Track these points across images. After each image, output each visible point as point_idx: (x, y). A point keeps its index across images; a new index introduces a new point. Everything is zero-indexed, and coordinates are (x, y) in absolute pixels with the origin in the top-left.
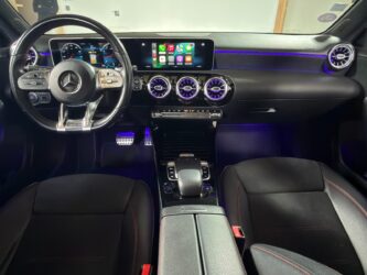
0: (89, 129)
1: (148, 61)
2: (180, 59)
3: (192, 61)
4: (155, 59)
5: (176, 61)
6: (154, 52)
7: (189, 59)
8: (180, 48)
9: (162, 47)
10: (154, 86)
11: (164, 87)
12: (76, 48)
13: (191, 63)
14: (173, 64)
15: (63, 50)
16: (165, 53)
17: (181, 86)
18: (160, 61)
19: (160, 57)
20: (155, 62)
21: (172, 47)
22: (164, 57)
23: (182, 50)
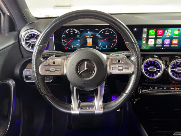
2: (167, 42)
4: (144, 42)
5: (163, 44)
6: (145, 36)
7: (175, 42)
8: (169, 32)
9: (152, 32)
10: (148, 67)
11: (157, 68)
12: (76, 33)
13: (177, 46)
14: (161, 46)
15: (64, 35)
16: (154, 37)
17: (173, 68)
18: (149, 43)
19: (150, 40)
20: (144, 44)
21: (161, 31)
22: (153, 40)
23: (170, 34)
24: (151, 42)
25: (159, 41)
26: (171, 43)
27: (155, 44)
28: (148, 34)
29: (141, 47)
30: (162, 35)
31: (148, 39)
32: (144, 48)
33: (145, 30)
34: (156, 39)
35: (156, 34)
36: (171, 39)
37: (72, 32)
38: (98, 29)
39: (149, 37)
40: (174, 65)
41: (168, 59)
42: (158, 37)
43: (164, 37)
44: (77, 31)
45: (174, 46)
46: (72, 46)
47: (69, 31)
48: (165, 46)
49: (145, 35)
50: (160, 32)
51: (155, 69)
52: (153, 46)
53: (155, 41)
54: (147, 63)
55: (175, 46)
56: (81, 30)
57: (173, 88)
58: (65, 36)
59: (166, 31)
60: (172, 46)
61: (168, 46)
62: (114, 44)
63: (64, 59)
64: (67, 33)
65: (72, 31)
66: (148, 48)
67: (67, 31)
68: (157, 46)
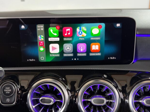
2: (82, 48)
4: (42, 49)
6: (41, 38)
7: (95, 47)
8: (82, 32)
9: (53, 31)
13: (99, 54)
14: (72, 55)
16: (58, 39)
18: (51, 51)
19: (51, 46)
20: (42, 52)
21: (69, 30)
22: (57, 46)
23: (85, 35)
24: (55, 49)
25: (68, 48)
26: (88, 50)
27: (62, 52)
28: (47, 35)
29: (37, 58)
30: (72, 36)
31: (47, 43)
32: (42, 59)
33: (40, 28)
34: (61, 43)
35: (61, 35)
36: (88, 42)
39: (50, 39)
42: (65, 39)
45: (94, 54)
48: (79, 55)
49: (42, 36)
50: (68, 32)
51: (52, 99)
52: (58, 55)
53: (61, 47)
55: (97, 54)
59: (78, 29)
60: (91, 54)
61: (85, 55)
66: (49, 60)
68: (65, 55)
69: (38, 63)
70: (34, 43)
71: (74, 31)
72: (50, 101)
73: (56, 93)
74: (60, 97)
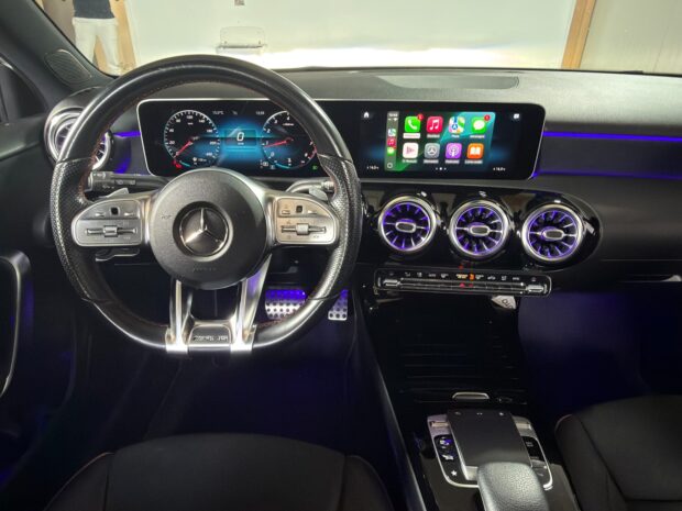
0: (248, 347)
1: (374, 154)
2: (454, 150)
3: (484, 156)
4: (391, 151)
5: (443, 155)
6: (392, 133)
7: (475, 150)
8: (457, 125)
9: (413, 122)
10: (395, 220)
11: (419, 223)
12: (203, 121)
13: (480, 162)
14: (436, 162)
15: (170, 128)
16: (418, 136)
17: (460, 224)
18: (405, 155)
19: (406, 145)
20: (390, 156)
21: (436, 121)
22: (415, 146)
23: (461, 129)
24: (411, 152)
25: (432, 149)
26: (464, 155)
27: (421, 157)
28: (401, 129)
29: (381, 164)
30: (440, 131)
31: (400, 142)
32: (390, 166)
33: (393, 116)
34: (422, 142)
35: (424, 130)
36: (465, 142)
37: (190, 120)
38: (263, 113)
39: (406, 136)
40: (465, 216)
41: (450, 198)
42: (429, 136)
43: (445, 137)
44: (205, 116)
45: (471, 162)
46: (195, 159)
47: (183, 118)
48: (447, 162)
49: (394, 130)
50: (436, 124)
51: (414, 225)
52: (415, 161)
53: (421, 148)
54: (394, 210)
55: (476, 162)
56: (215, 113)
57: (465, 276)
58: (172, 130)
59: (451, 121)
60: (467, 162)
61: (457, 162)
62: (309, 155)
63: (145, 200)
64: (178, 121)
65: (191, 117)
66: (401, 169)
67: (178, 118)
68: (426, 161)
69: (382, 173)
70: (381, 141)
71: (445, 124)
72: (411, 227)
73: (420, 218)
74: (425, 223)
